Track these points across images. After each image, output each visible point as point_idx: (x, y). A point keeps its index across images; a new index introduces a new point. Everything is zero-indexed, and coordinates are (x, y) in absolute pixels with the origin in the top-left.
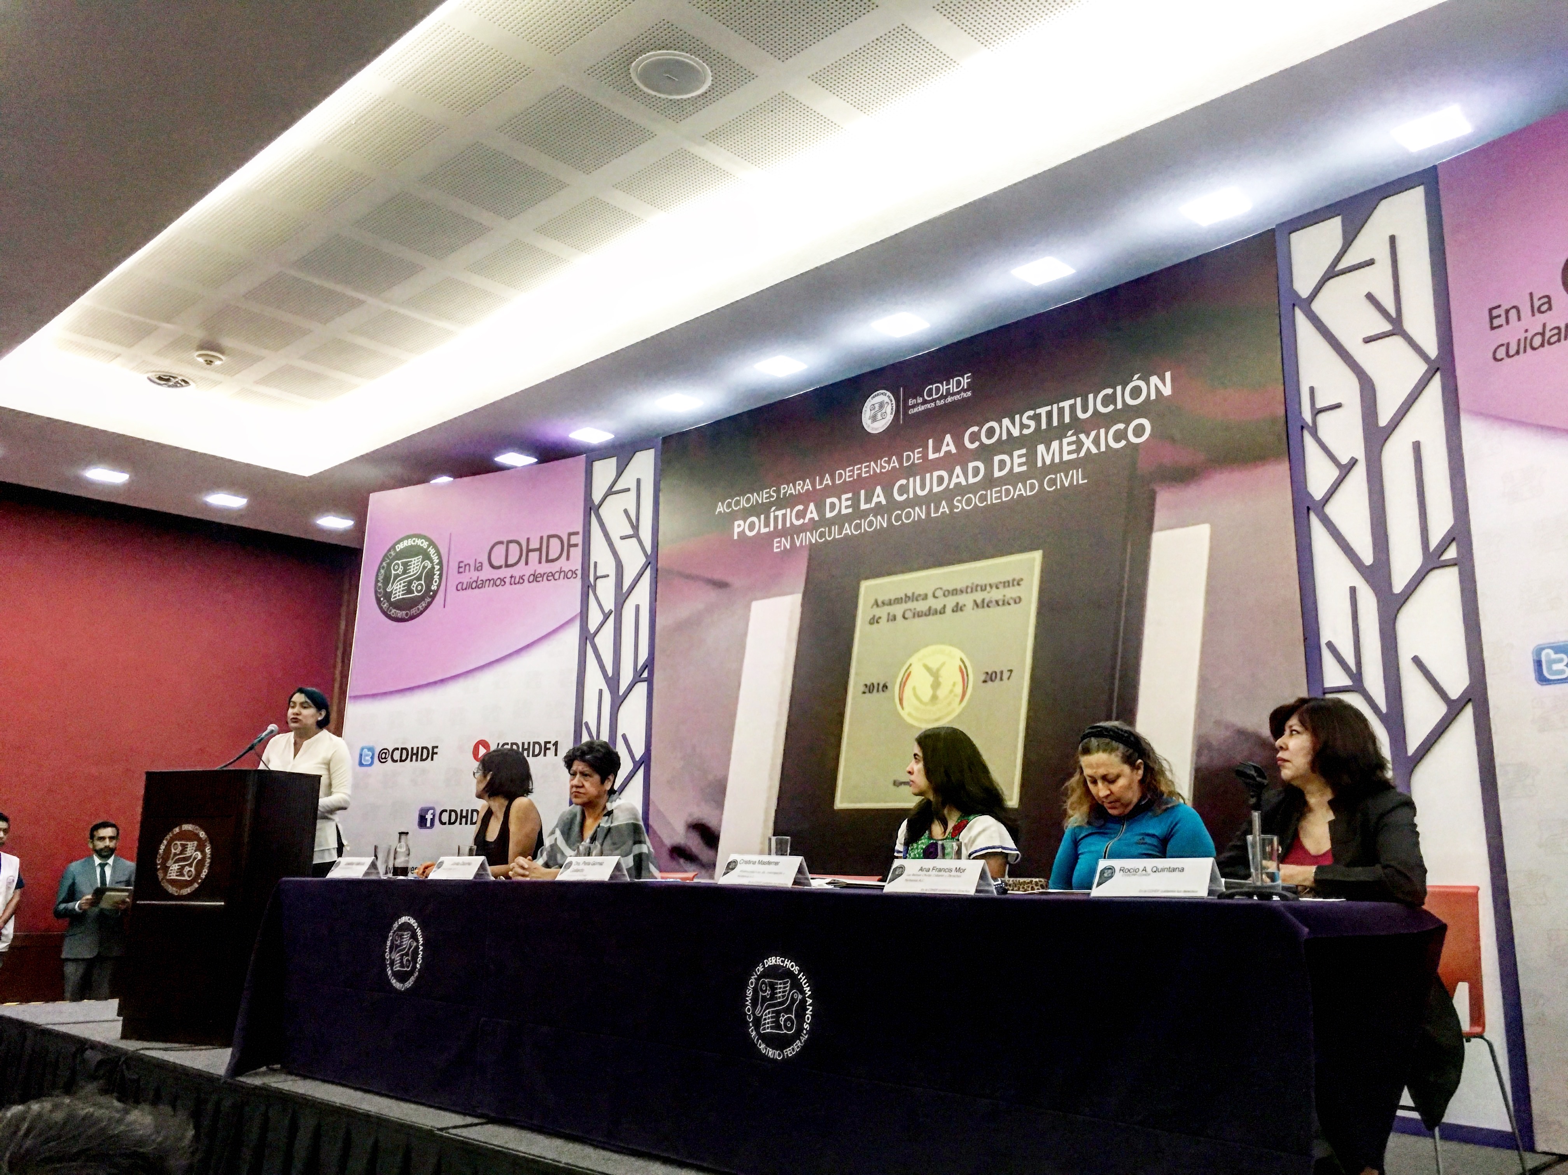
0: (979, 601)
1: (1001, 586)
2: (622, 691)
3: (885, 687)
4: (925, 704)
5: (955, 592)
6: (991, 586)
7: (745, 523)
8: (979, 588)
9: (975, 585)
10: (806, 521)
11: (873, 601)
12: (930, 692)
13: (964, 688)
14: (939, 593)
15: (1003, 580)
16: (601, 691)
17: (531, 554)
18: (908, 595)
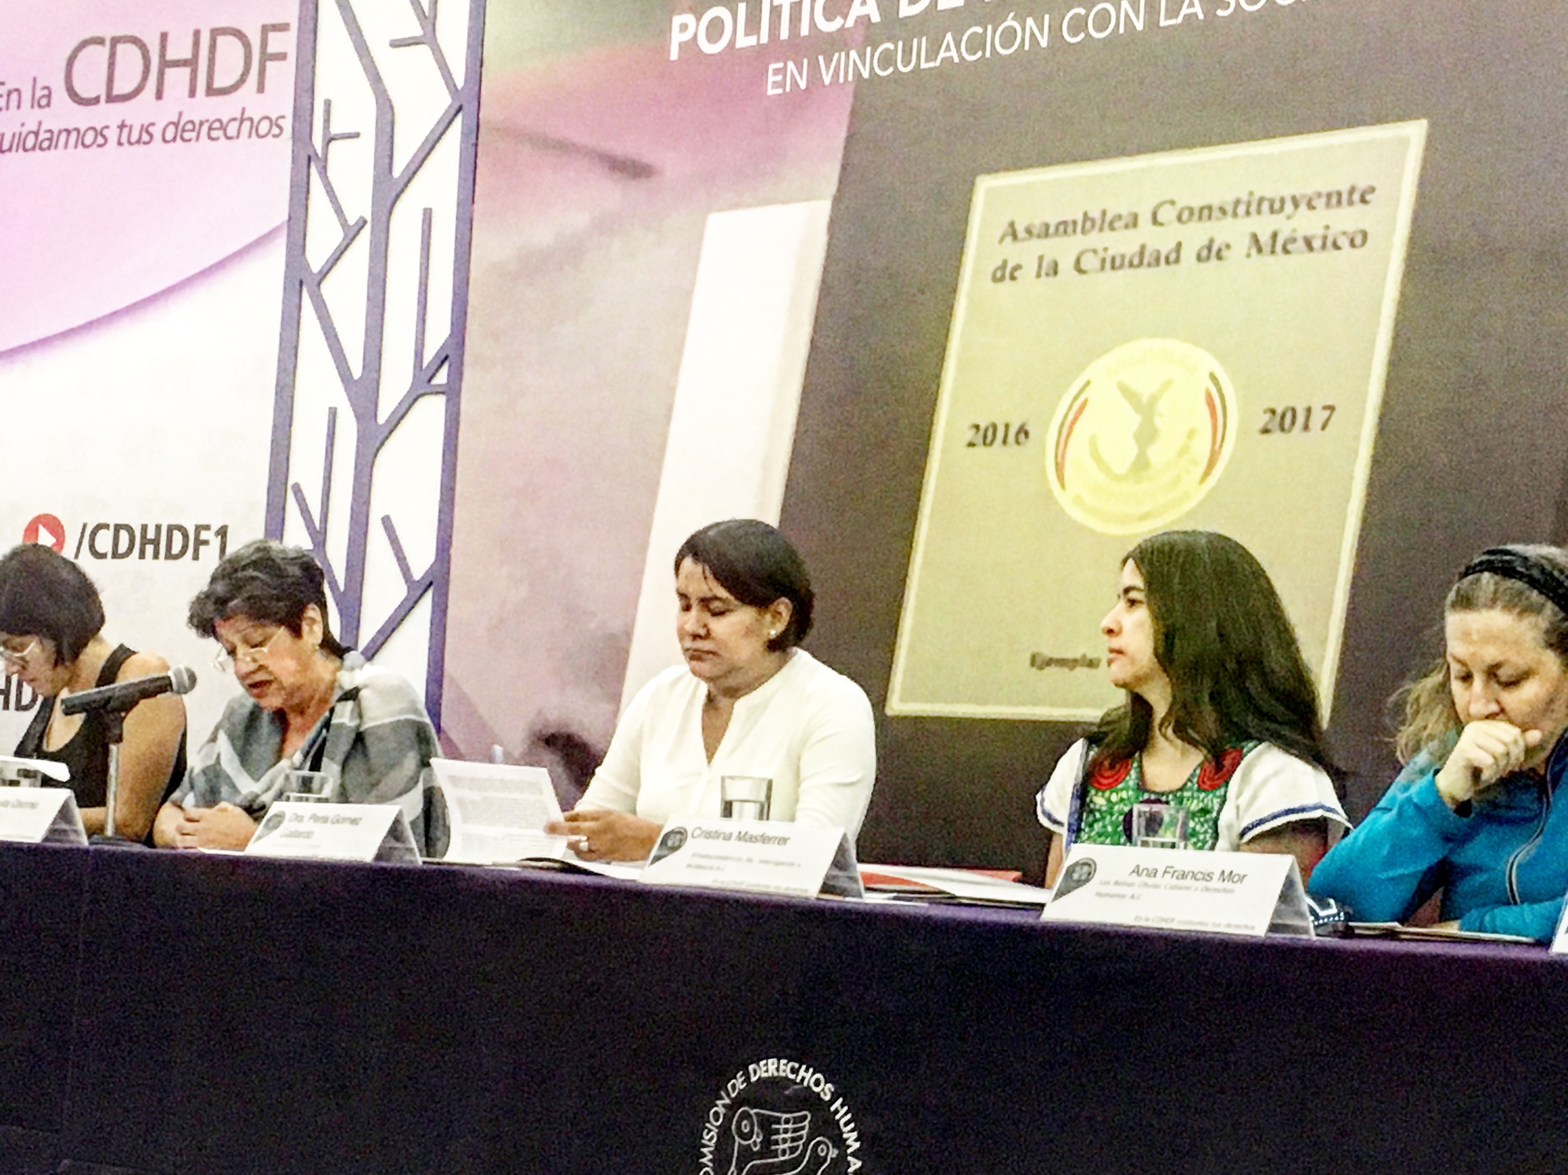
0: (1265, 239)
1: (1320, 203)
2: (383, 417)
3: (1023, 431)
4: (1117, 478)
5: (1206, 213)
6: (1296, 203)
7: (698, 20)
8: (1265, 206)
9: (1257, 196)
10: (850, 23)
11: (1003, 227)
12: (1133, 451)
13: (1214, 443)
14: (1167, 214)
15: (1325, 190)
16: (333, 413)
17: (170, 72)
18: (1091, 215)
